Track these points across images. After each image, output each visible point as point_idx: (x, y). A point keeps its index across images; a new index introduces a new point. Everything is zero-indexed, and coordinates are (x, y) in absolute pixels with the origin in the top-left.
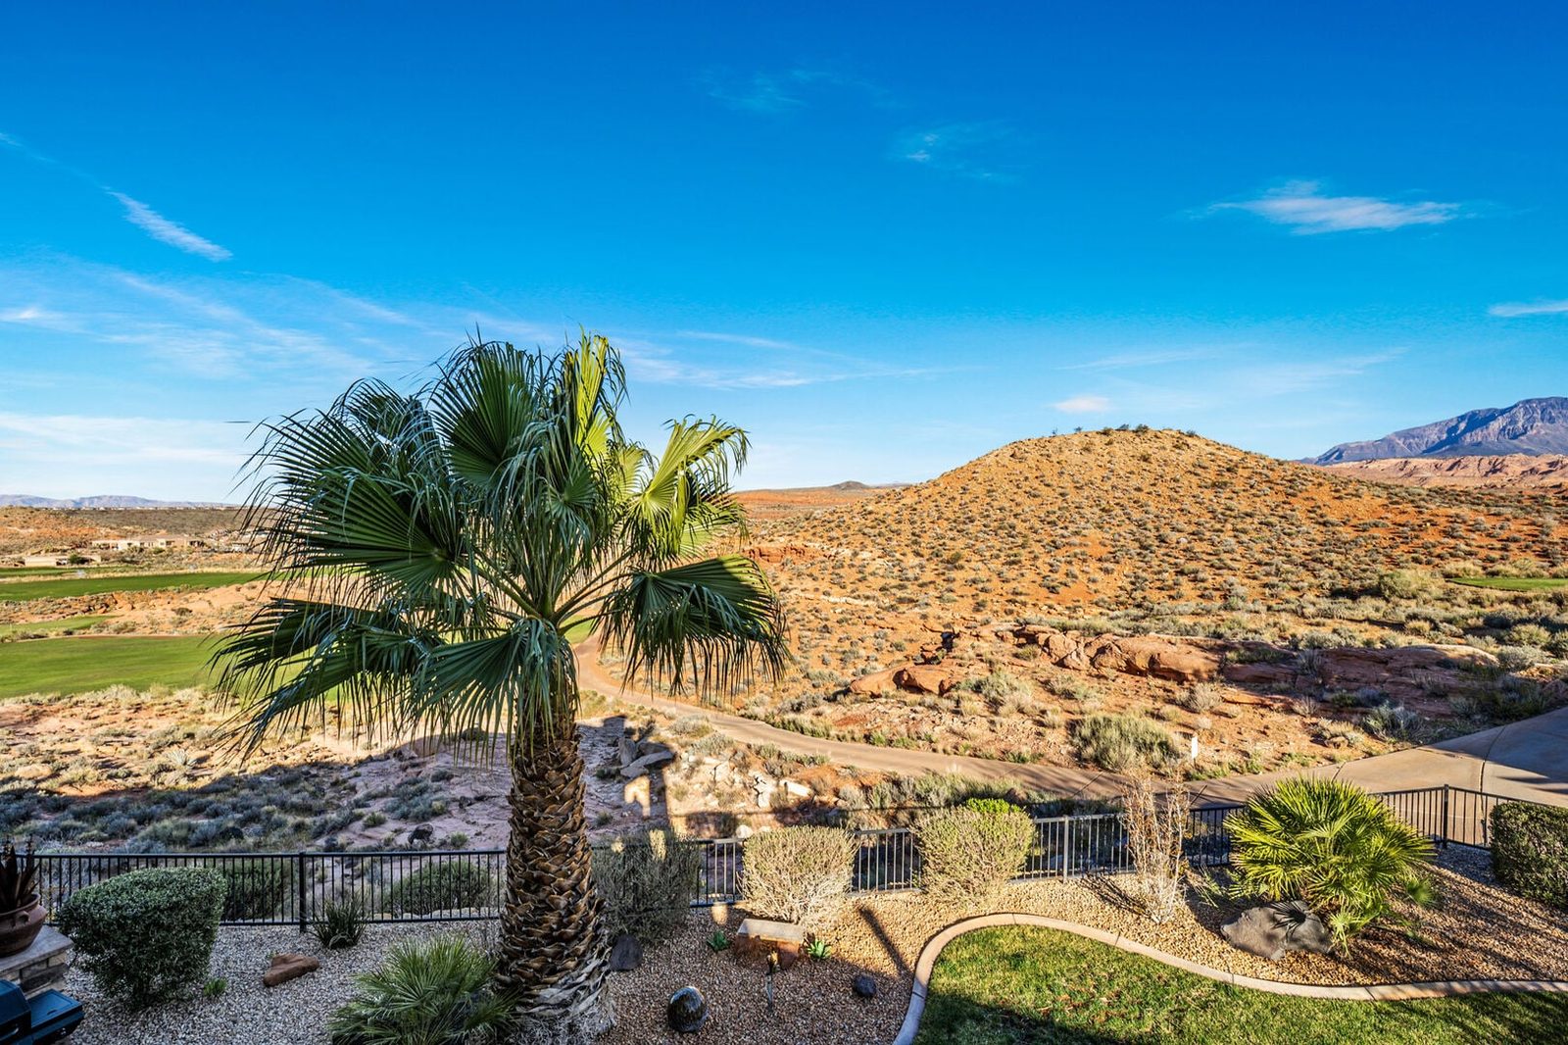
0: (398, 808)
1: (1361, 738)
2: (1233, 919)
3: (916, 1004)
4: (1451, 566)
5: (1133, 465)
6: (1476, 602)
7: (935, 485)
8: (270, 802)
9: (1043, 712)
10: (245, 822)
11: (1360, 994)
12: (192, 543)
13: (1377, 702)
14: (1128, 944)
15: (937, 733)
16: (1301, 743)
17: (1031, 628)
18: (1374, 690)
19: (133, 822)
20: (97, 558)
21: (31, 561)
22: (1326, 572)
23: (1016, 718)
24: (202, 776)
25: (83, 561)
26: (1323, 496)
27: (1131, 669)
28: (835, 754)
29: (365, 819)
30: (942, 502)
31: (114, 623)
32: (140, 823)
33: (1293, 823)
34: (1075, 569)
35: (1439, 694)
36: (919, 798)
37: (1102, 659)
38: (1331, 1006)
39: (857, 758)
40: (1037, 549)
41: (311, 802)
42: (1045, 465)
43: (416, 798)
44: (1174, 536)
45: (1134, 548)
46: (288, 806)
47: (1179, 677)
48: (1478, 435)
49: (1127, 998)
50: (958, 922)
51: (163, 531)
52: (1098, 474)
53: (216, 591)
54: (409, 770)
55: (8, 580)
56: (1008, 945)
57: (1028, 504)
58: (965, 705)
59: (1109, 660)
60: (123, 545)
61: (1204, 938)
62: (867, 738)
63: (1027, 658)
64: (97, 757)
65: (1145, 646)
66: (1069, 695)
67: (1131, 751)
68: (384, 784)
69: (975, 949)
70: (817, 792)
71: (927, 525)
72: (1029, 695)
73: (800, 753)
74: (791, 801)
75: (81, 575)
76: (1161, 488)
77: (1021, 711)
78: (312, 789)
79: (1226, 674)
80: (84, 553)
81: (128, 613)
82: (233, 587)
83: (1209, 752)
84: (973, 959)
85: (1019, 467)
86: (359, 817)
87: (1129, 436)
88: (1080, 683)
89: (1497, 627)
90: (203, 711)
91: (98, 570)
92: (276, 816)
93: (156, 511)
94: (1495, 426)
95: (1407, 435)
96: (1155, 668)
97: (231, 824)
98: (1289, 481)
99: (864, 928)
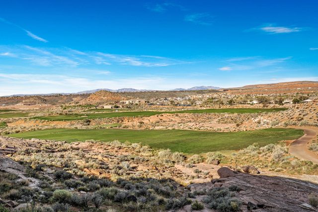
0: (210, 201)
8: (152, 187)
10: (139, 195)
12: (146, 102)
19: (99, 186)
20: (121, 106)
21: (106, 107)
24: (132, 173)
25: (118, 107)
29: (192, 204)
31: (123, 125)
32: (101, 186)
41: (170, 191)
43: (221, 198)
46: (159, 190)
51: (138, 98)
53: (151, 117)
54: (216, 183)
55: (100, 112)
60: (127, 102)
64: (101, 161)
68: (204, 188)
75: (117, 111)
78: (171, 185)
80: (118, 105)
81: (127, 123)
82: (156, 115)
86: (190, 203)
90: (140, 152)
91: (121, 110)
92: (152, 194)
93: (137, 93)
97: (133, 194)
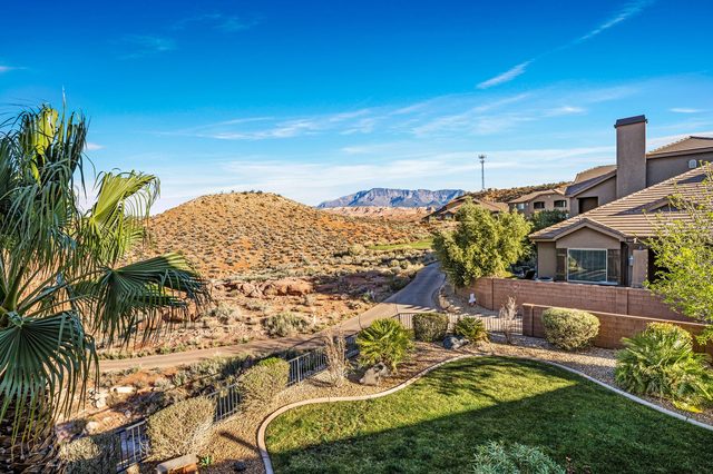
1: (363, 304)
2: (362, 376)
3: (267, 462)
4: (366, 243)
5: (257, 207)
6: (375, 254)
7: (162, 216)
9: (249, 319)
11: (403, 386)
13: (365, 291)
14: (333, 399)
15: (198, 339)
16: (346, 310)
17: (233, 282)
18: (362, 287)
22: (331, 248)
23: (237, 324)
26: (326, 220)
27: (280, 293)
28: (143, 365)
30: (167, 225)
33: (378, 335)
34: (239, 254)
35: (380, 285)
36: (202, 373)
37: (268, 291)
38: (399, 393)
39: (157, 363)
40: (220, 246)
42: (219, 207)
44: (277, 237)
45: (262, 243)
47: (299, 293)
48: (361, 200)
49: (343, 419)
50: (265, 419)
52: (244, 211)
56: (291, 419)
57: (213, 226)
58: (208, 324)
59: (271, 291)
61: (355, 387)
62: (158, 352)
63: (233, 296)
65: (285, 283)
66: (258, 309)
67: (290, 326)
69: (279, 426)
70: (139, 388)
71: (161, 238)
72: (240, 313)
73: (119, 370)
74: (122, 399)
76: (270, 218)
77: (238, 320)
79: (316, 290)
83: (319, 321)
84: (281, 430)
85: (206, 208)
87: (255, 195)
88: (261, 303)
89: (385, 262)
94: (366, 196)
95: (343, 198)
96: (290, 291)
98: (314, 215)
99: (223, 440)
